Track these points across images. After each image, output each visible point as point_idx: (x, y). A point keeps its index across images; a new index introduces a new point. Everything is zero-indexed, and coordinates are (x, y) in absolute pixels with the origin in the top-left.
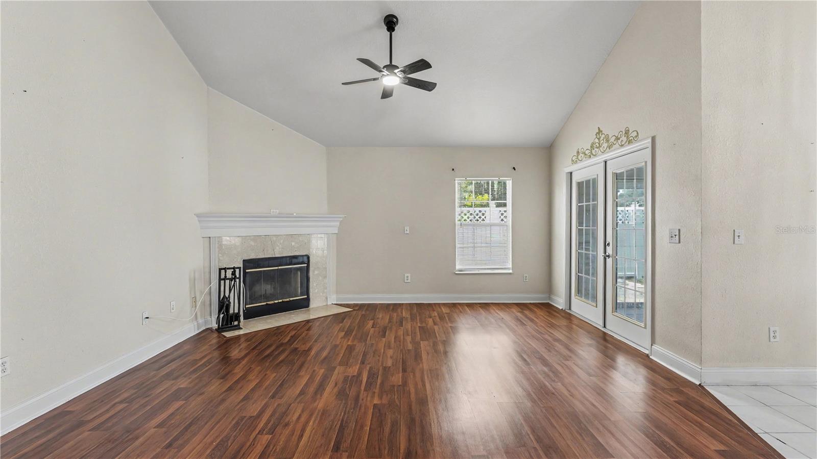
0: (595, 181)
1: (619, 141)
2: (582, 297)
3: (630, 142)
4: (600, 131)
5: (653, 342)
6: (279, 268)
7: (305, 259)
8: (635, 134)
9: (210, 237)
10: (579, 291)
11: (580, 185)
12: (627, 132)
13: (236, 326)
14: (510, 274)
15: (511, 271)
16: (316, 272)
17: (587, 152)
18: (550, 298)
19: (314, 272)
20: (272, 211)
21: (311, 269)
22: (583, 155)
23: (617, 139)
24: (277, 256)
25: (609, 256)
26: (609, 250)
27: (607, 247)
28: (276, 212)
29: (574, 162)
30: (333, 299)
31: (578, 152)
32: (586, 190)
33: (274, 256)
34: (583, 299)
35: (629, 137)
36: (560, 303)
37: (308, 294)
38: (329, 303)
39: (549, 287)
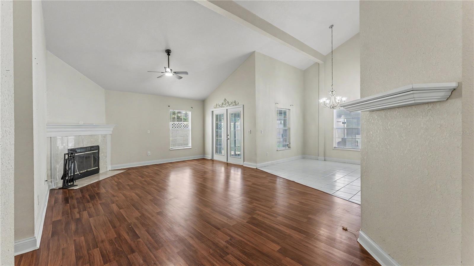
0: (223, 115)
1: (232, 104)
2: (218, 153)
3: (236, 105)
4: (225, 100)
5: (244, 161)
6: (86, 153)
7: (97, 148)
8: (237, 103)
9: (51, 137)
10: (216, 152)
11: (217, 116)
12: (235, 102)
13: (72, 185)
14: (191, 148)
15: (191, 147)
16: (102, 154)
17: (220, 105)
18: (204, 156)
19: (101, 154)
20: (80, 122)
21: (100, 153)
22: (219, 106)
23: (232, 103)
24: (84, 146)
25: (228, 139)
26: (229, 137)
27: (228, 136)
28: (82, 123)
29: (215, 108)
30: (109, 168)
31: (217, 105)
32: (219, 118)
33: (83, 147)
34: (219, 154)
35: (235, 103)
36: (209, 157)
37: (98, 166)
38: (108, 170)
39: (204, 152)
